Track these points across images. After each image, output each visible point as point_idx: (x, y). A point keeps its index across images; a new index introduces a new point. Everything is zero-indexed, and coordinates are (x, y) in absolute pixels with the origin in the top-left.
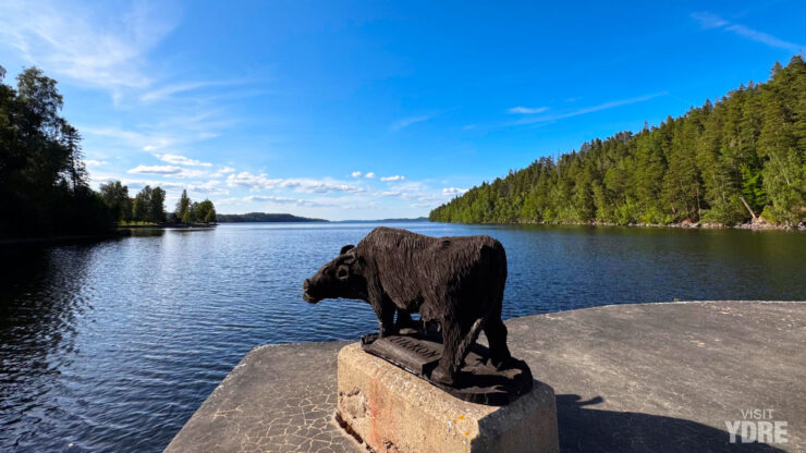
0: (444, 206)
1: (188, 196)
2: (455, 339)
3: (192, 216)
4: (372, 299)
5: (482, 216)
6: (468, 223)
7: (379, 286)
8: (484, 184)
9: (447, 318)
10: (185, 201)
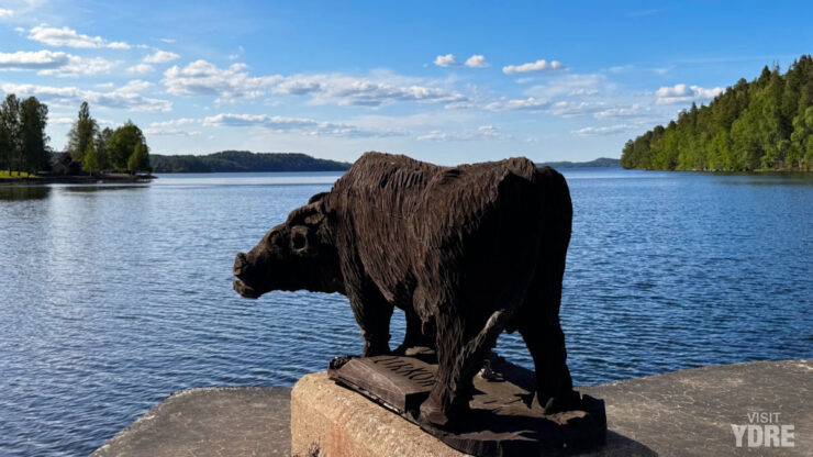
0: (660, 130)
1: (92, 116)
2: (454, 345)
3: (101, 157)
4: (348, 286)
5: (758, 152)
6: (718, 172)
7: (356, 262)
8: (766, 72)
9: (443, 308)
10: (85, 127)
